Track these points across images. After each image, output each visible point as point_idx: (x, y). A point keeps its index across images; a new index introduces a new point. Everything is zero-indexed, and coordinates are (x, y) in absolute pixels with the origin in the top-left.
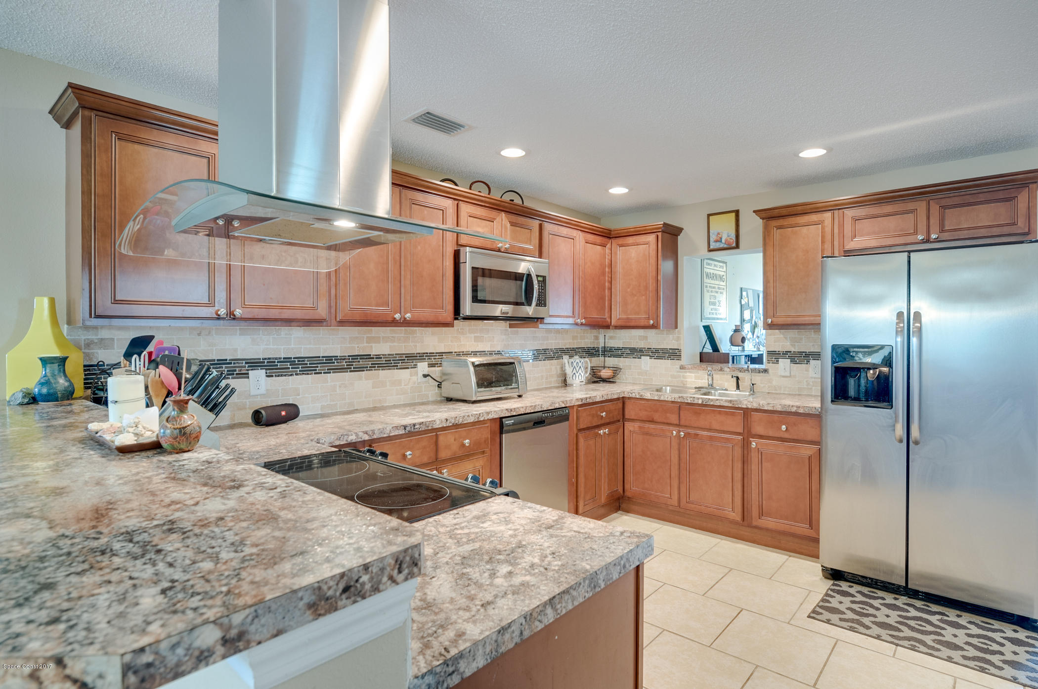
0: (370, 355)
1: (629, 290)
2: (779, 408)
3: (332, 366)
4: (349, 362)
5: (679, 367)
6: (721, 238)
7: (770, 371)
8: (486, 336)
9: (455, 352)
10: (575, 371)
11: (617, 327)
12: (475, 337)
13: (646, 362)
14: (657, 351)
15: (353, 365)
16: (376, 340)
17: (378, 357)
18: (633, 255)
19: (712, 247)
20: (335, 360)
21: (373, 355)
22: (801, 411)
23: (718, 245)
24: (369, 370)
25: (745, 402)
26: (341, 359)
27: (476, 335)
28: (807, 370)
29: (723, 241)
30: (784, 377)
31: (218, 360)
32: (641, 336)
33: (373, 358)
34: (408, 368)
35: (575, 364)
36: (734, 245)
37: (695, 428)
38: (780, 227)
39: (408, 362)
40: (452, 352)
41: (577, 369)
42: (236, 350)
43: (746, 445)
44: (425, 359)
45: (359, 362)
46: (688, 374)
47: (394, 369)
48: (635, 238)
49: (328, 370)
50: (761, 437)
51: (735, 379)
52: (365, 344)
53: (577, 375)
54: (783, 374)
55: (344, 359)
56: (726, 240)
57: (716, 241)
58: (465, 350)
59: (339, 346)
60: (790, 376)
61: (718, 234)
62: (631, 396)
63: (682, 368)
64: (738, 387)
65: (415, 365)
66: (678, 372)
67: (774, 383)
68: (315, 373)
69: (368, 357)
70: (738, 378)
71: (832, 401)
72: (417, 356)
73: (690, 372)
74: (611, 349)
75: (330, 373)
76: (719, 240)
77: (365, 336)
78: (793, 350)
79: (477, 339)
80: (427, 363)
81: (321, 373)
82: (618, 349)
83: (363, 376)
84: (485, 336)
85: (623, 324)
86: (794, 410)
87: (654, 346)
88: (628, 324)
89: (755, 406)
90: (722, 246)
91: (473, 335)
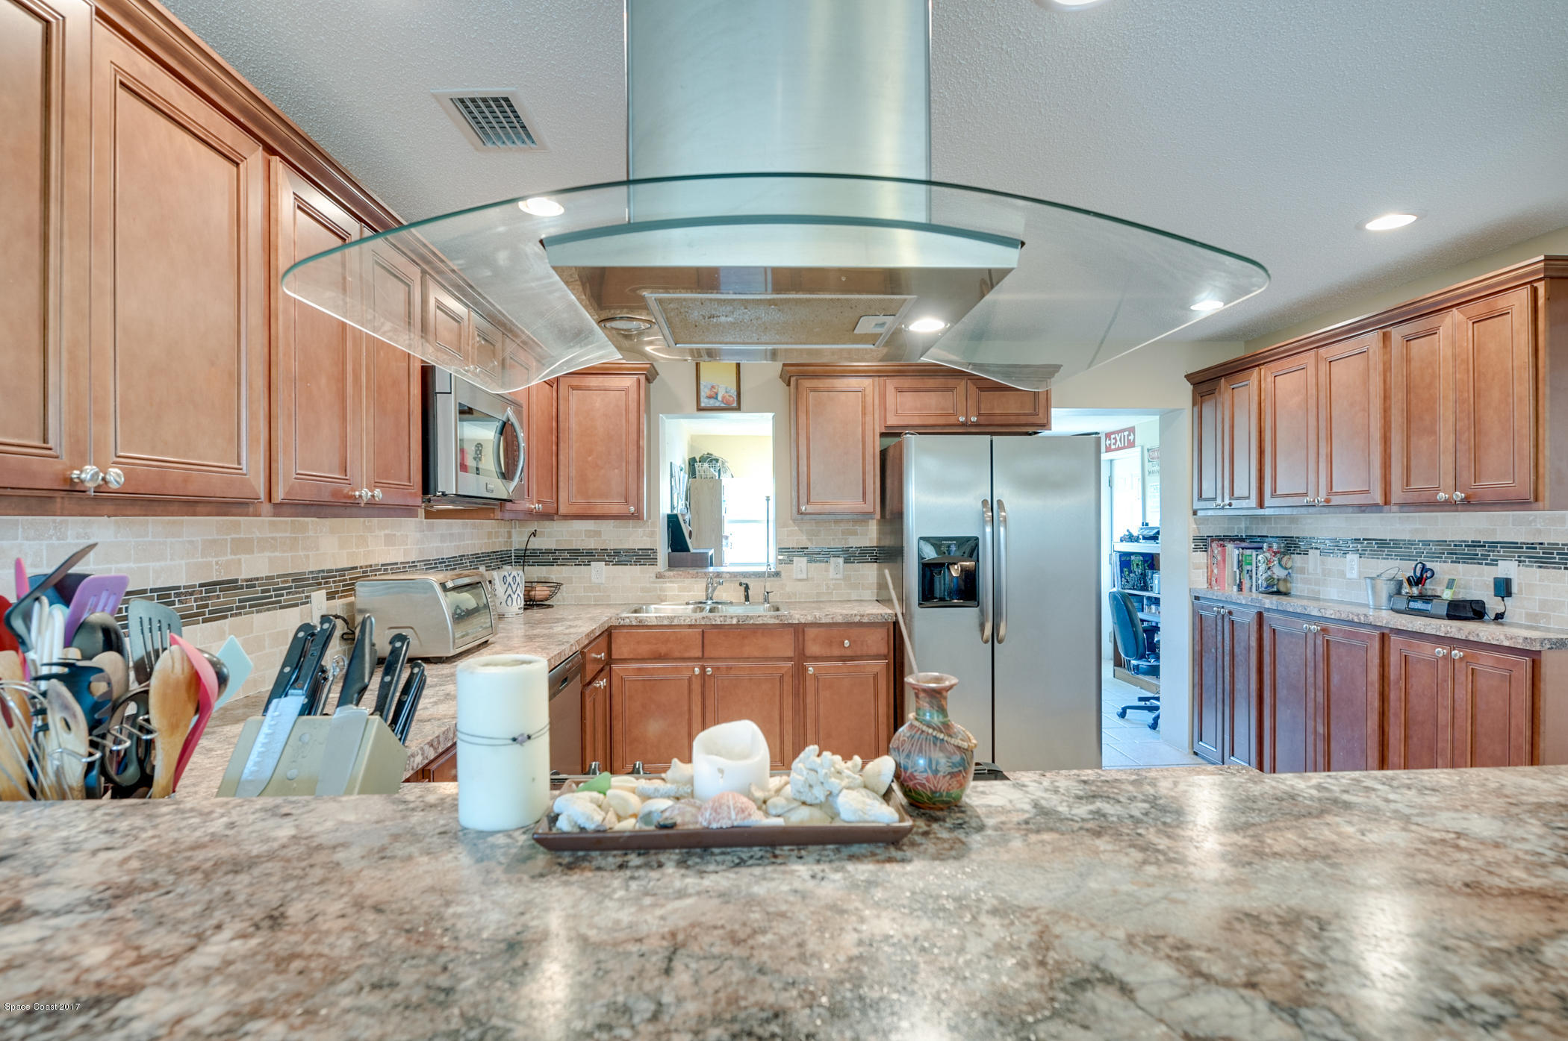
0: (236, 581)
1: (590, 459)
2: (839, 619)
4: (202, 599)
5: (654, 575)
6: (717, 394)
7: (783, 574)
8: (399, 534)
9: (361, 567)
10: (510, 591)
11: (567, 517)
12: (386, 535)
13: (599, 571)
14: (617, 553)
15: (206, 606)
16: (242, 546)
17: (251, 583)
18: (597, 405)
19: (703, 405)
20: (178, 595)
21: (242, 580)
22: (865, 620)
23: (712, 403)
24: (236, 615)
25: (797, 616)
26: (186, 594)
27: (387, 532)
28: (827, 571)
29: (720, 398)
30: (800, 580)
32: (590, 531)
33: (242, 587)
34: (296, 605)
35: (510, 579)
36: (735, 405)
37: (725, 659)
38: (815, 390)
39: (297, 593)
40: (356, 568)
41: (514, 587)
43: (800, 671)
44: (321, 584)
45: (218, 597)
46: (668, 585)
47: (275, 609)
48: (601, 378)
50: (816, 659)
51: (742, 588)
52: (230, 557)
53: (515, 597)
54: (800, 577)
55: (191, 594)
56: (724, 397)
57: (710, 397)
58: (373, 563)
59: (183, 562)
60: (807, 580)
61: (713, 387)
62: (622, 623)
63: (659, 576)
64: (747, 598)
65: (307, 597)
66: (654, 583)
67: (788, 589)
69: (233, 584)
70: (747, 588)
71: (920, 604)
72: (308, 579)
73: (671, 582)
74: (535, 553)
76: (715, 397)
77: (229, 537)
78: (809, 545)
79: (389, 540)
80: (324, 591)
82: (549, 552)
83: (227, 628)
84: (397, 534)
85: (581, 512)
86: (857, 619)
87: (612, 546)
88: (589, 512)
89: (810, 619)
90: (717, 404)
91: (382, 533)
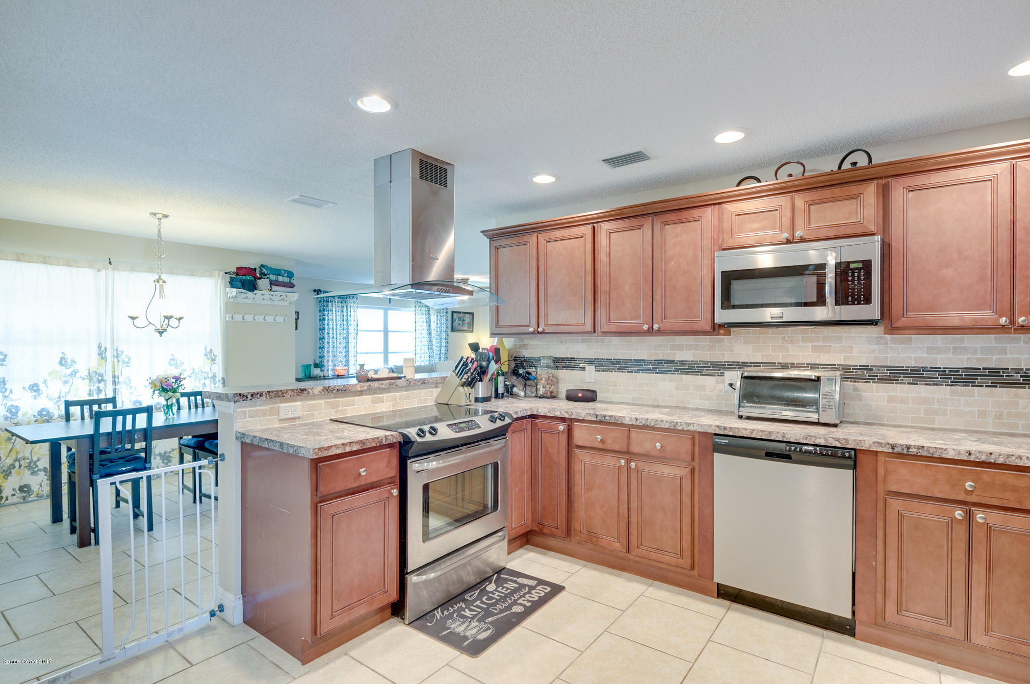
0: (674, 361)
3: (640, 367)
4: (655, 365)
8: (838, 345)
9: (780, 363)
12: (812, 346)
15: (658, 368)
16: (680, 348)
17: (682, 363)
20: (644, 362)
21: (676, 361)
24: (673, 374)
26: (648, 363)
27: (816, 344)
31: (570, 358)
33: (677, 363)
34: (715, 376)
39: (714, 370)
40: (775, 363)
42: (579, 352)
44: (736, 368)
45: (663, 366)
47: (699, 375)
49: (637, 370)
52: (669, 351)
55: (651, 363)
58: (795, 361)
59: (646, 352)
65: (722, 373)
68: (628, 372)
69: (671, 362)
72: (725, 365)
75: (639, 372)
77: (669, 344)
79: (815, 349)
81: (632, 372)
83: (667, 378)
84: (834, 345)
91: (810, 344)
